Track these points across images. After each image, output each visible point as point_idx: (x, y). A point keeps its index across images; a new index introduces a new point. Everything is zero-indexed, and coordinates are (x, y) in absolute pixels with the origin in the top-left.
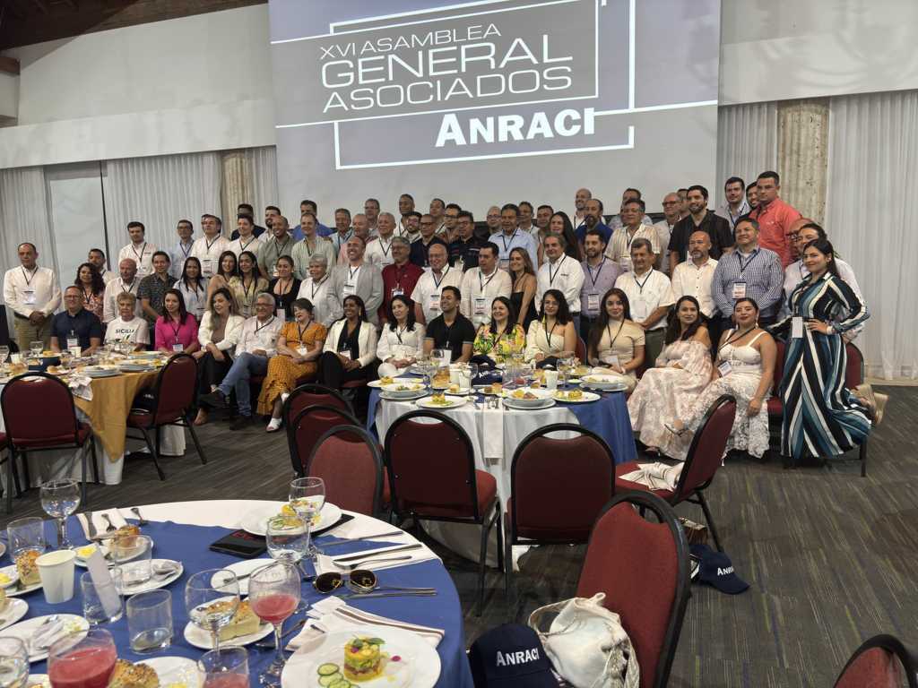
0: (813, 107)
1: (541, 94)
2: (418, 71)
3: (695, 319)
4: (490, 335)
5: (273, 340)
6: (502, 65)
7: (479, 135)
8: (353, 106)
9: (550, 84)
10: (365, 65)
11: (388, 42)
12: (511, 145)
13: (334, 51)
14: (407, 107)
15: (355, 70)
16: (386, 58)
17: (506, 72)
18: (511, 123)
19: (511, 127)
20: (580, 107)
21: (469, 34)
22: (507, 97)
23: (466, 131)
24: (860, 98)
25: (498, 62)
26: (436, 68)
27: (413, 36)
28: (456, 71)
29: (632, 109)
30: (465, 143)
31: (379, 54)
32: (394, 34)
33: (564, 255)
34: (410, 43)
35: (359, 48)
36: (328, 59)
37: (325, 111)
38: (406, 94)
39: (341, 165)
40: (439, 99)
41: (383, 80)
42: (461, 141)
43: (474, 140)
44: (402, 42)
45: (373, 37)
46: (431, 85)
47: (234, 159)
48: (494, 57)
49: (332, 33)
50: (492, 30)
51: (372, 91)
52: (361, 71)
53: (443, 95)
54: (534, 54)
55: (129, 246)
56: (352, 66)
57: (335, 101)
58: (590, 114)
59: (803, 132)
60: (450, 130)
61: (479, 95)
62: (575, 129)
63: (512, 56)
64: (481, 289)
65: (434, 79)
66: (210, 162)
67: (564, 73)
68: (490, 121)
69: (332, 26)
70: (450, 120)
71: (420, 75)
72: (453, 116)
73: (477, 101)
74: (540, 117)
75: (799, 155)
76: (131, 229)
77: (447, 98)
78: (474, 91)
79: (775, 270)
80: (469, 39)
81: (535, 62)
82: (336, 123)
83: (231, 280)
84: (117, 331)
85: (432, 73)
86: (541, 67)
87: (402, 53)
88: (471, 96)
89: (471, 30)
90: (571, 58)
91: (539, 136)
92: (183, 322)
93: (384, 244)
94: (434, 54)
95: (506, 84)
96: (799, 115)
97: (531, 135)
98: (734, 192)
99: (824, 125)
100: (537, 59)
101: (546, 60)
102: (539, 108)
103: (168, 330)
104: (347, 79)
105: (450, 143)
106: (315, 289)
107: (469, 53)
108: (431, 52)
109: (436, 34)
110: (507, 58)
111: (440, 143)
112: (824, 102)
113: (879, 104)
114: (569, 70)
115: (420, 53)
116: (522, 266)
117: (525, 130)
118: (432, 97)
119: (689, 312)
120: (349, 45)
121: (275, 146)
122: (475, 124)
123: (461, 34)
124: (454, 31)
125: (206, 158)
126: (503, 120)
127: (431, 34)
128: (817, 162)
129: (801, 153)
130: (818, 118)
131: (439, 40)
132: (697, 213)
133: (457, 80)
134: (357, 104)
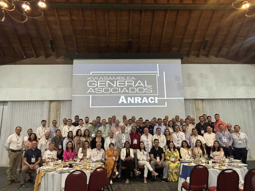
1: (145, 93)
2: (114, 85)
4: (170, 151)
5: (102, 156)
6: (136, 86)
7: (130, 101)
8: (96, 92)
9: (147, 91)
10: (100, 82)
11: (107, 78)
12: (138, 104)
13: (92, 78)
14: (111, 93)
15: (97, 83)
16: (106, 81)
17: (137, 87)
19: (138, 100)
20: (154, 97)
22: (137, 93)
25: (135, 85)
27: (113, 77)
28: (124, 86)
29: (166, 98)
30: (126, 103)
32: (109, 76)
34: (112, 79)
36: (90, 80)
37: (88, 92)
38: (111, 90)
39: (92, 106)
40: (120, 92)
41: (105, 86)
42: (125, 102)
43: (129, 102)
44: (110, 78)
45: (103, 76)
46: (118, 89)
48: (133, 84)
49: (91, 74)
50: (133, 78)
51: (102, 89)
52: (99, 84)
53: (121, 91)
54: (143, 84)
55: (40, 128)
56: (96, 82)
57: (91, 90)
58: (156, 98)
59: (199, 105)
60: (122, 100)
61: (130, 92)
62: (153, 102)
63: (138, 84)
65: (119, 88)
67: (150, 89)
68: (133, 98)
69: (91, 72)
70: (123, 97)
71: (115, 86)
72: (124, 96)
74: (145, 98)
75: (199, 110)
77: (122, 92)
78: (129, 91)
81: (143, 86)
82: (91, 96)
83: (81, 138)
84: (48, 155)
85: (118, 86)
86: (145, 87)
87: (110, 81)
88: (128, 92)
89: (128, 78)
90: (151, 86)
91: (145, 102)
92: (72, 151)
94: (119, 82)
95: (137, 90)
96: (198, 102)
97: (143, 102)
98: (205, 117)
101: (146, 86)
102: (145, 96)
104: (95, 85)
105: (123, 103)
107: (127, 83)
108: (118, 81)
110: (137, 85)
111: (120, 102)
112: (202, 100)
114: (151, 88)
115: (115, 81)
117: (141, 101)
118: (118, 91)
120: (96, 77)
121: (71, 100)
122: (129, 99)
123: (126, 78)
124: (124, 77)
125: (45, 102)
126: (136, 98)
127: (118, 77)
128: (202, 111)
130: (201, 103)
131: (120, 79)
132: (202, 122)
133: (124, 88)
134: (97, 91)
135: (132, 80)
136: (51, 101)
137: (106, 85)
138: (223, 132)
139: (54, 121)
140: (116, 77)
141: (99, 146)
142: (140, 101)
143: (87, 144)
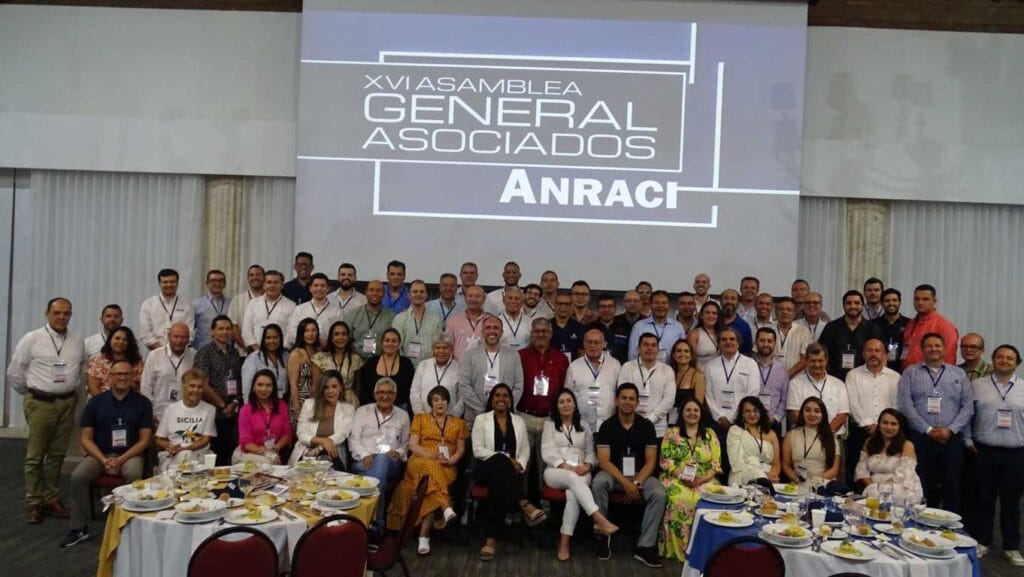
0: (877, 206)
1: (622, 161)
2: (484, 117)
3: (896, 433)
4: (683, 439)
5: (398, 437)
6: (582, 126)
7: (551, 196)
8: (401, 146)
9: (633, 152)
10: (420, 103)
11: (451, 82)
13: (383, 82)
14: (467, 155)
15: (408, 106)
16: (447, 98)
17: (585, 133)
18: (588, 187)
19: (586, 191)
20: (664, 180)
21: (547, 88)
22: (585, 159)
23: (536, 189)
24: (917, 204)
25: (577, 122)
26: (506, 118)
27: (481, 80)
28: (528, 125)
29: (716, 188)
30: (534, 202)
31: (437, 93)
32: (460, 75)
34: (477, 87)
35: (414, 83)
36: (374, 89)
37: (365, 146)
38: (467, 141)
39: (380, 210)
40: (507, 151)
41: (442, 122)
42: (530, 199)
43: (545, 200)
44: (467, 84)
45: (434, 74)
46: (499, 136)
48: (573, 116)
49: (381, 62)
50: (572, 88)
51: (426, 132)
52: (414, 108)
53: (513, 148)
54: (617, 120)
56: (403, 100)
57: (379, 137)
58: (673, 188)
59: (869, 229)
60: (518, 186)
61: (554, 153)
62: (657, 202)
64: (645, 385)
65: (503, 130)
67: (648, 143)
68: (565, 182)
69: (382, 54)
70: (519, 175)
71: (487, 122)
72: (523, 171)
73: (550, 159)
74: (620, 185)
75: (865, 250)
76: (163, 279)
77: (517, 151)
78: (548, 149)
80: (546, 93)
81: (618, 127)
82: (378, 162)
84: (179, 420)
85: (500, 122)
86: (624, 134)
87: (465, 95)
88: (544, 153)
89: (550, 85)
90: (655, 129)
91: (618, 205)
93: (512, 322)
94: (505, 103)
96: (865, 213)
97: (609, 202)
98: (874, 292)
99: (886, 225)
100: (620, 124)
101: (629, 127)
102: (619, 176)
103: (259, 422)
104: (397, 115)
105: (518, 200)
106: (440, 373)
107: (546, 108)
108: (501, 101)
109: (509, 81)
110: (588, 119)
111: (505, 198)
112: (886, 204)
114: (653, 141)
115: (489, 100)
117: (603, 196)
118: (498, 148)
120: (402, 78)
121: (294, 179)
122: (547, 183)
124: (530, 83)
126: (579, 183)
127: (502, 81)
128: (880, 258)
129: (867, 248)
130: (880, 217)
131: (512, 89)
132: (853, 318)
133: (529, 134)
134: (407, 144)
135: (568, 97)
136: (208, 179)
137: (444, 115)
139: (213, 276)
140: (492, 77)
141: (385, 396)
142: (598, 195)
143: (334, 386)
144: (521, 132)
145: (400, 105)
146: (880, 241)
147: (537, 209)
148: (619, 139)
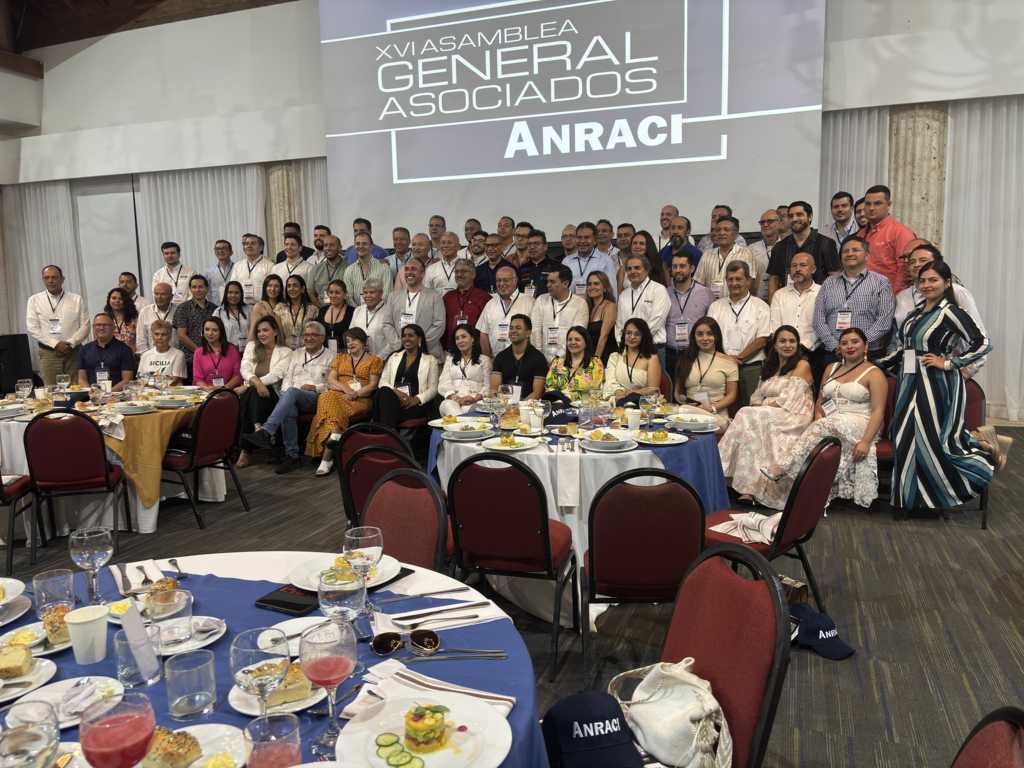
0: (930, 113)
1: (623, 98)
2: (485, 73)
3: (794, 351)
4: (565, 369)
5: (323, 375)
6: (579, 67)
7: (553, 145)
8: (412, 113)
9: (633, 87)
10: (426, 67)
11: (451, 40)
12: (589, 156)
13: (392, 51)
14: (472, 114)
15: (415, 72)
16: (450, 59)
17: (583, 74)
18: (589, 131)
19: (587, 135)
20: (666, 114)
21: (542, 31)
22: (585, 102)
23: (538, 140)
24: (982, 102)
25: (575, 62)
26: (506, 69)
27: (480, 34)
28: (527, 73)
29: (725, 115)
30: (537, 154)
31: (442, 54)
32: (458, 31)
33: (648, 279)
34: (476, 42)
35: (418, 49)
36: (385, 60)
37: (381, 118)
38: (471, 99)
39: (399, 178)
40: (508, 104)
41: (446, 83)
42: (532, 151)
43: (547, 150)
44: (467, 41)
45: (435, 35)
46: (500, 89)
47: (280, 172)
48: (569, 57)
49: (389, 31)
50: (568, 26)
51: (433, 96)
52: (421, 73)
53: (513, 101)
54: (615, 54)
55: (164, 270)
56: (411, 67)
57: (393, 107)
58: (677, 121)
59: (919, 140)
60: (520, 139)
61: (553, 100)
62: (661, 138)
63: (589, 56)
64: (555, 317)
65: (502, 83)
66: (253, 176)
67: (649, 74)
68: (565, 129)
69: (389, 23)
70: (521, 128)
71: (487, 77)
72: (524, 123)
73: (551, 107)
74: (621, 124)
76: (165, 250)
77: (517, 104)
78: (547, 95)
79: (886, 297)
80: (542, 36)
81: (616, 62)
82: (393, 132)
83: (278, 306)
84: (151, 364)
85: (500, 75)
86: (623, 68)
87: (466, 53)
88: (544, 101)
89: (545, 27)
90: (656, 58)
91: (620, 146)
92: (223, 353)
93: (447, 267)
94: (503, 54)
95: (585, 88)
96: (914, 122)
97: (611, 145)
98: (841, 209)
99: (942, 133)
100: (618, 59)
101: (628, 60)
102: (620, 115)
103: (208, 363)
104: (406, 82)
105: (521, 154)
106: (370, 317)
107: (543, 52)
108: (499, 52)
109: (506, 30)
110: (585, 58)
111: (509, 154)
112: (941, 107)
113: (1005, 109)
114: (654, 71)
115: (488, 53)
116: (601, 292)
117: (604, 139)
118: (500, 102)
119: (788, 344)
120: (408, 45)
121: (325, 158)
122: (549, 133)
123: (533, 31)
124: (526, 28)
125: (248, 171)
126: (580, 128)
127: (499, 31)
128: (934, 174)
129: (916, 165)
130: (935, 124)
131: (509, 38)
132: (800, 232)
133: (528, 83)
134: (417, 110)
135: (565, 37)
138: (853, 281)
144: (521, 82)
145: (408, 72)
146: (934, 153)
147: (540, 161)
148: (618, 76)
